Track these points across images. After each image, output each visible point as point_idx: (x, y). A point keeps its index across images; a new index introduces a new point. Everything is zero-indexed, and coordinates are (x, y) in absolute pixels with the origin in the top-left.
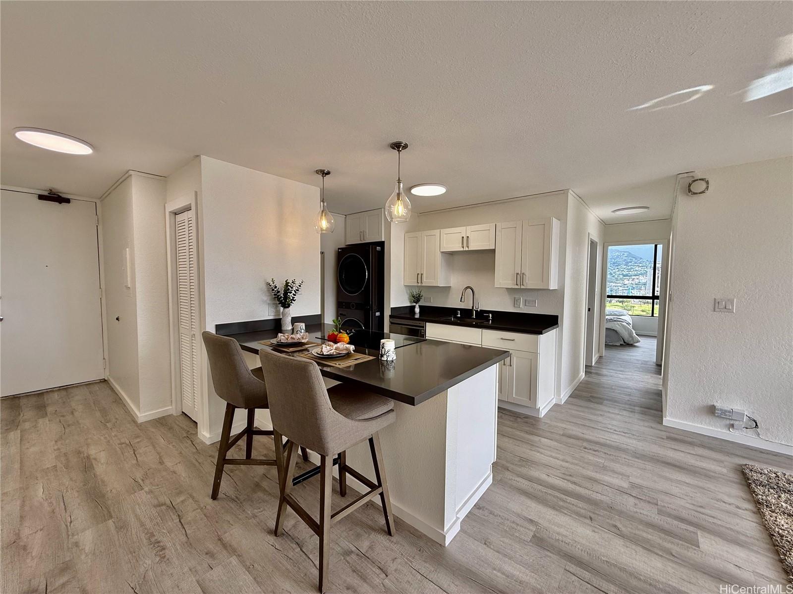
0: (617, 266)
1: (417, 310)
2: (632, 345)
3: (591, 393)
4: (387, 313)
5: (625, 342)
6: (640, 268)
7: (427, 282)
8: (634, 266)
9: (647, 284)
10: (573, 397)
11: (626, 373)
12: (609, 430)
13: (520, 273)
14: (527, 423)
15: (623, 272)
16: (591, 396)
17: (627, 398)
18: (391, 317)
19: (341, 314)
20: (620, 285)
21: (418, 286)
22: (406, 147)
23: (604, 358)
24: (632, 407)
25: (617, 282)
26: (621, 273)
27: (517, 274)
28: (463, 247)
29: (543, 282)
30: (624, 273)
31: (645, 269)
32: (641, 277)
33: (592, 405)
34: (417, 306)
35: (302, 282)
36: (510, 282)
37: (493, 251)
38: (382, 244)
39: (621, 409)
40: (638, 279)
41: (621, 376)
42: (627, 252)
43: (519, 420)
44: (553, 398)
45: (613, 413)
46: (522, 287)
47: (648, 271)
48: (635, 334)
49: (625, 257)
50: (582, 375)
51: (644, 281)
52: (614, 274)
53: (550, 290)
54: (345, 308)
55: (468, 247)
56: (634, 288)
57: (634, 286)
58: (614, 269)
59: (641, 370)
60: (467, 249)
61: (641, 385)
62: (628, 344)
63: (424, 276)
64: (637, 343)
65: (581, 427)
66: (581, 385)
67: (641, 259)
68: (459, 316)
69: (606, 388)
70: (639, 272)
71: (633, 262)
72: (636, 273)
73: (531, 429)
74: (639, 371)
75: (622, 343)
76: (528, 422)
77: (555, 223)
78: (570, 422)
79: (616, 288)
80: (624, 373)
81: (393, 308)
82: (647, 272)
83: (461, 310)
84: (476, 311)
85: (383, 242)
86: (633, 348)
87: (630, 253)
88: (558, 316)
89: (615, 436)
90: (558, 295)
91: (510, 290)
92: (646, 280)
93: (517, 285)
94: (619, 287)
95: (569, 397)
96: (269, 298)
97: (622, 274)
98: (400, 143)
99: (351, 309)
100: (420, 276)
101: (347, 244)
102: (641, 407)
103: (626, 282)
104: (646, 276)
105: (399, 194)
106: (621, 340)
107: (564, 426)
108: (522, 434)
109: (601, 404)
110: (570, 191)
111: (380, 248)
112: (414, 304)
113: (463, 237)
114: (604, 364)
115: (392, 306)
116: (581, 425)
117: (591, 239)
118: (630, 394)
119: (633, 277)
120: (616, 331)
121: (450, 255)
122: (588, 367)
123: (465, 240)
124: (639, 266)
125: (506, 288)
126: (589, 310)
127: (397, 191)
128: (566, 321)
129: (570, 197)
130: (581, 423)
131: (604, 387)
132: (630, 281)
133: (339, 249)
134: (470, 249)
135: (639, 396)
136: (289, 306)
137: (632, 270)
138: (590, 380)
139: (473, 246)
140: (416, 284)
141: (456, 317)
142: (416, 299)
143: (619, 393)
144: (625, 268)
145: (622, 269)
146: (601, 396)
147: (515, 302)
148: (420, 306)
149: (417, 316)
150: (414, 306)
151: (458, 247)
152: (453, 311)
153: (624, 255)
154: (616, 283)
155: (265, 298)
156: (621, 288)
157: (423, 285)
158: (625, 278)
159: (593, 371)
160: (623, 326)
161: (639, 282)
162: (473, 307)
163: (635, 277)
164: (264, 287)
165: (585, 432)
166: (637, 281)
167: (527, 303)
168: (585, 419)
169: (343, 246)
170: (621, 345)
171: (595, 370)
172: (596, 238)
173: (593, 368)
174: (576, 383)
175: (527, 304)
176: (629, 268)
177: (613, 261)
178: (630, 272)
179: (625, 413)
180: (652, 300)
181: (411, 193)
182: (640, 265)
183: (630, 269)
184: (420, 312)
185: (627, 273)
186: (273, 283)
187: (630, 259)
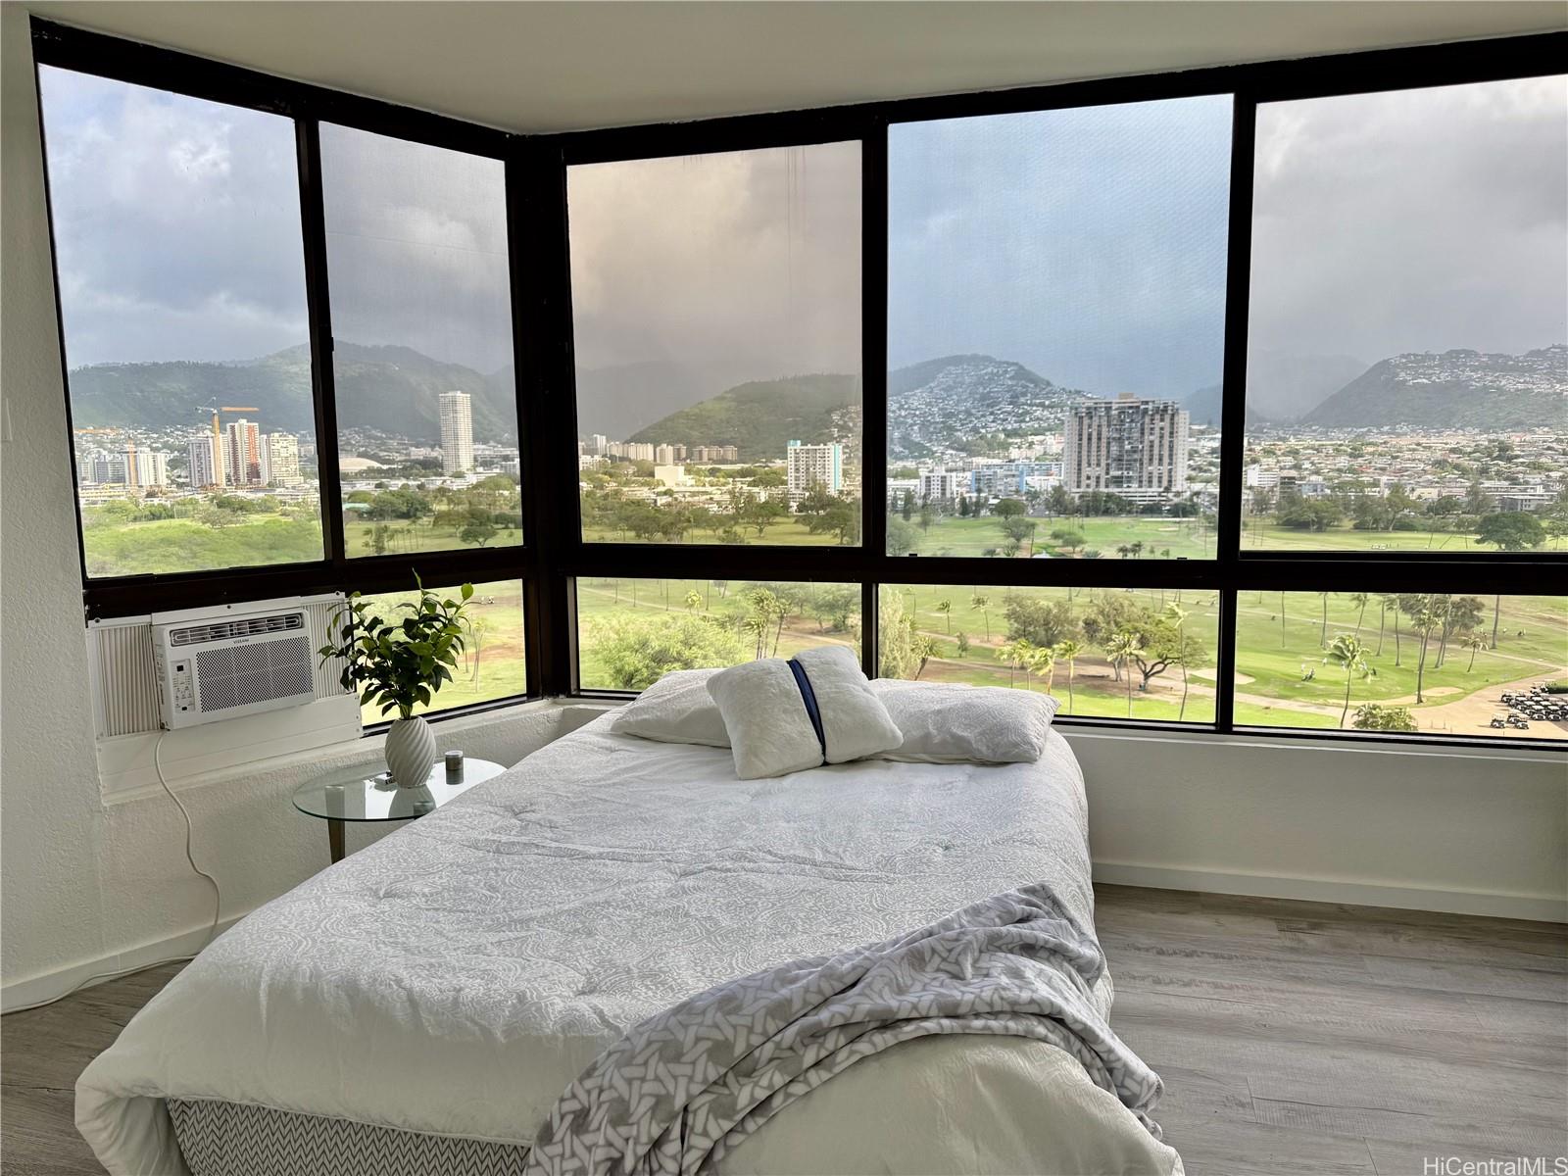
0: (991, 405)
6: (1045, 413)
8: (1031, 405)
15: (1005, 424)
30: (1009, 427)
31: (1059, 415)
32: (1049, 439)
40: (1041, 442)
52: (983, 431)
56: (1033, 470)
58: (983, 416)
70: (1043, 425)
71: (1029, 395)
72: (1036, 426)
79: (990, 471)
82: (1063, 422)
87: (1021, 368)
92: (1061, 446)
94: (996, 469)
97: (1004, 430)
103: (1014, 453)
104: (1062, 435)
119: (1030, 438)
124: (1042, 405)
132: (1024, 452)
137: (1027, 418)
144: (1009, 413)
145: (1002, 417)
153: (1006, 372)
156: (1000, 473)
158: (1009, 440)
161: (1045, 453)
163: (1035, 438)
166: (1040, 451)
176: (1020, 411)
177: (981, 390)
178: (1023, 425)
182: (1047, 403)
183: (1022, 414)
185: (1016, 425)
187: (1023, 386)
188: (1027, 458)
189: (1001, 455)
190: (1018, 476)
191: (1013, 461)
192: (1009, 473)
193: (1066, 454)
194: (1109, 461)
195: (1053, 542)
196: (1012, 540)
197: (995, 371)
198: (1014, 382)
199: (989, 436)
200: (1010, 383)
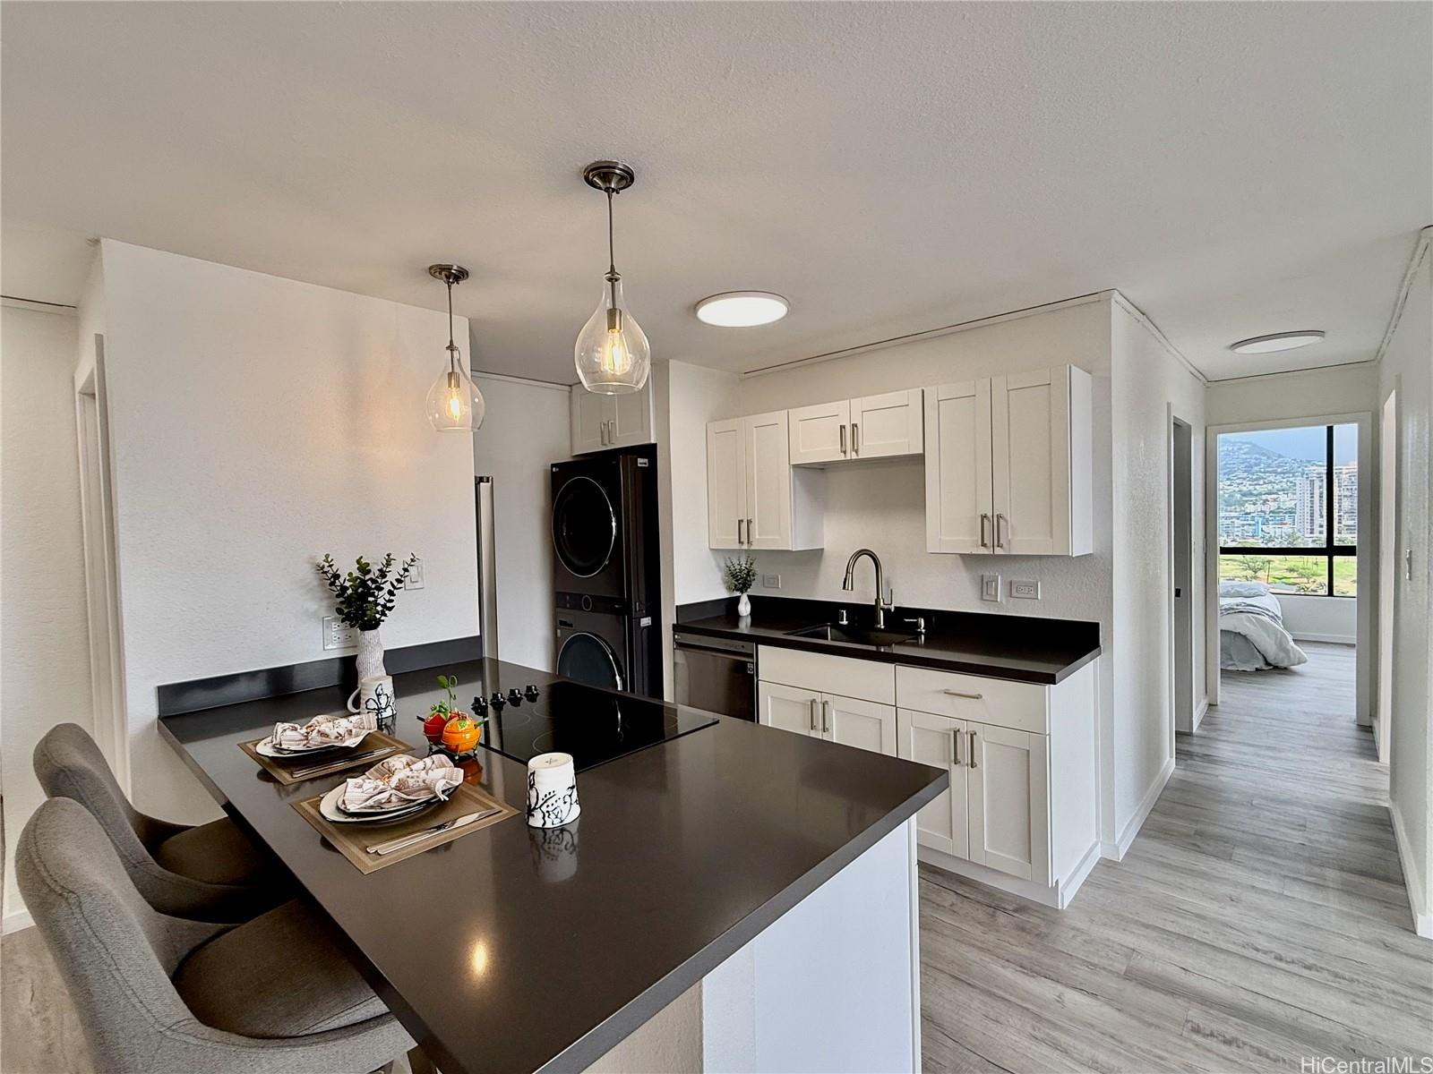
0: (1228, 474)
1: (745, 608)
2: (1285, 668)
3: (1197, 822)
4: (668, 619)
5: (1267, 663)
6: (1278, 478)
7: (762, 541)
8: (1264, 472)
9: (1298, 511)
10: (1149, 837)
11: (1283, 755)
12: (1260, 957)
13: (990, 514)
14: (1023, 929)
15: (1241, 487)
16: (1199, 834)
17: (1297, 837)
18: (676, 628)
19: (563, 623)
20: (1236, 514)
21: (740, 551)
22: (628, 178)
23: (1219, 708)
24: (1317, 870)
25: (1229, 508)
26: (1237, 489)
27: (984, 517)
28: (845, 452)
29: (1051, 537)
30: (1245, 489)
31: (1291, 479)
32: (1282, 497)
33: (1205, 864)
34: (744, 599)
35: (412, 560)
36: (967, 538)
37: (919, 460)
38: (650, 451)
39: (1285, 877)
40: (1275, 500)
41: (1271, 763)
42: (1247, 443)
43: (1002, 919)
44: (1096, 844)
45: (1265, 892)
46: (998, 551)
47: (1297, 482)
48: (1292, 643)
49: (1244, 454)
50: (1169, 763)
51: (1290, 504)
53: (1071, 558)
54: (571, 608)
55: (857, 452)
56: (1267, 520)
57: (1267, 516)
59: (1322, 744)
60: (854, 456)
61: (1329, 794)
62: (1276, 668)
63: (755, 527)
64: (1299, 663)
65: (1177, 943)
66: (1166, 793)
67: (1280, 456)
68: (845, 622)
69: (1236, 804)
70: (1276, 487)
71: (1262, 465)
72: (1270, 488)
73: (1034, 954)
74: (1317, 748)
75: (1260, 664)
76: (1028, 926)
77: (1080, 379)
78: (1146, 926)
79: (1228, 522)
80: (1278, 755)
81: (681, 606)
82: (1295, 485)
83: (851, 608)
84: (887, 612)
85: (654, 446)
86: (1288, 677)
87: (1254, 445)
88: (1098, 624)
89: (1280, 981)
90: (1097, 567)
91: (968, 559)
92: (1294, 502)
93: (984, 545)
94: (1233, 520)
95: (1137, 836)
96: (325, 603)
97: (1240, 491)
98: (612, 166)
99: (583, 610)
100: (744, 525)
101: (574, 454)
102: (1342, 869)
103: (1250, 508)
104: (1294, 494)
105: (612, 313)
106: (1258, 659)
107: (1129, 940)
108: (1009, 974)
109: (1227, 857)
110: (1116, 295)
111: (646, 460)
112: (738, 594)
113: (842, 427)
114: (1224, 727)
115: (680, 601)
116: (1179, 936)
117: (1175, 417)
118: (1302, 822)
119: (1264, 497)
120: (1245, 637)
121: (814, 475)
122: (1182, 736)
123: (848, 434)
124: (1274, 472)
125: (960, 554)
126: (1178, 593)
127: (609, 305)
128: (1120, 636)
129: (1115, 308)
130: (1177, 930)
131: (1228, 802)
132: (1259, 507)
133: (553, 466)
134: (860, 457)
135: (1330, 830)
136: (374, 624)
137: (1261, 482)
138: (1190, 776)
139: (871, 447)
140: (737, 546)
141: (836, 626)
142: (741, 580)
143: (1276, 822)
144: (1244, 479)
145: (1237, 481)
146: (1225, 831)
147: (984, 586)
148: (749, 597)
149: (745, 626)
150: (737, 600)
151: (828, 451)
152: (829, 611)
153: (1240, 449)
154: (1226, 511)
155: (313, 606)
156: (1237, 522)
157: (752, 548)
158: (1245, 499)
159: (1196, 749)
160: (1263, 625)
161: (1279, 508)
162: (877, 601)
163: (1269, 497)
164: (311, 577)
165: (1189, 962)
166: (1273, 506)
167: (1014, 590)
168: (1182, 912)
169: (566, 458)
170: (1257, 669)
171: (1201, 745)
172: (1185, 418)
173: (1195, 740)
174: (1155, 788)
175: (1014, 594)
176: (1254, 477)
178: (1257, 487)
179: (1298, 891)
180: (1326, 557)
181: (699, 320)
182: (1279, 470)
183: (1256, 480)
184: (752, 613)
185: (1251, 488)
186: (330, 566)
187: (1256, 459)
188: (1262, 511)
189: (1238, 510)
190: (1254, 525)
191: (1249, 514)
192: (1246, 522)
193: (1298, 508)
194: (1341, 514)
195: (1287, 574)
196: (1250, 573)
197: (1230, 449)
198: (1248, 456)
199: (1226, 496)
200: (1244, 456)
